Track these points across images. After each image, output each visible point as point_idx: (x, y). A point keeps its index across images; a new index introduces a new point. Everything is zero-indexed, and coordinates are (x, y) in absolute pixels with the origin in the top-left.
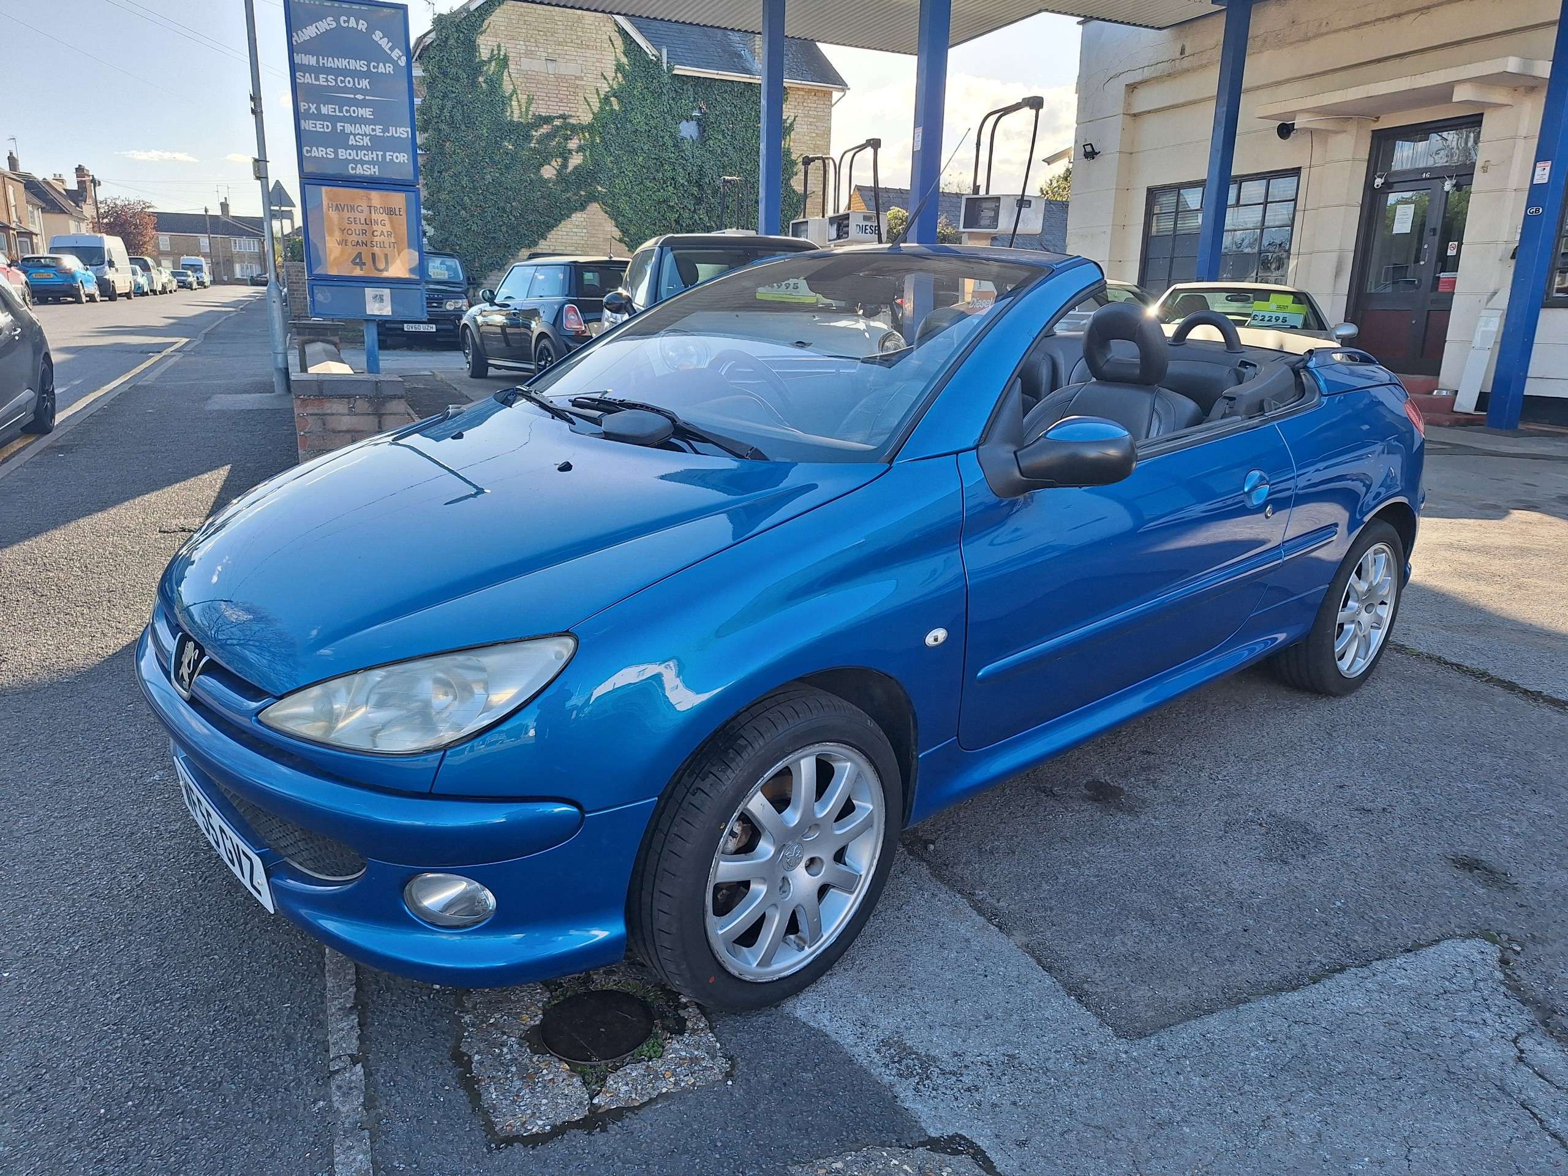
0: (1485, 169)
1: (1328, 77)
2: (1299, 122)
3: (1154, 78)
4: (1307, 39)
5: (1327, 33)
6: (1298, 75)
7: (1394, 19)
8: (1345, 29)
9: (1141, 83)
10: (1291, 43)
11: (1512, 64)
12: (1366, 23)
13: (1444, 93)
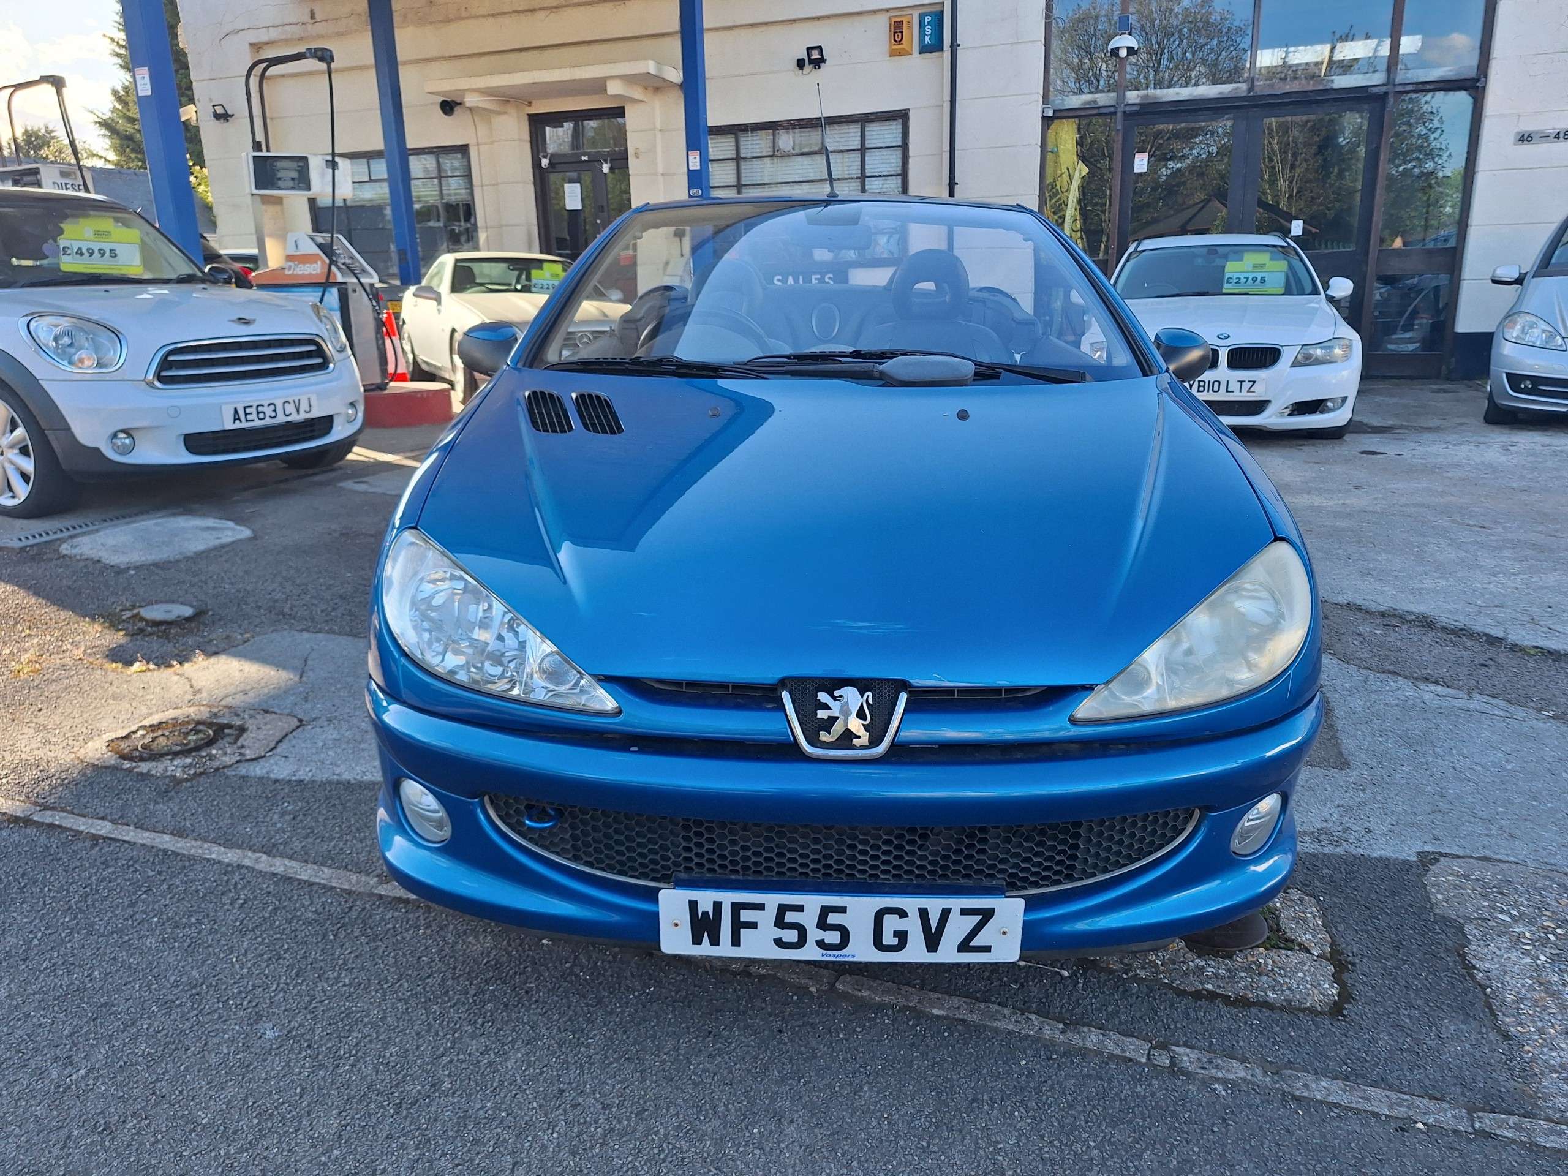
0: (637, 155)
1: (475, 60)
2: (470, 100)
3: (281, 40)
4: (448, 21)
5: (467, 18)
6: (447, 54)
7: (529, 14)
8: (484, 16)
9: (267, 43)
10: (431, 23)
11: (651, 67)
12: (505, 13)
13: (598, 86)
